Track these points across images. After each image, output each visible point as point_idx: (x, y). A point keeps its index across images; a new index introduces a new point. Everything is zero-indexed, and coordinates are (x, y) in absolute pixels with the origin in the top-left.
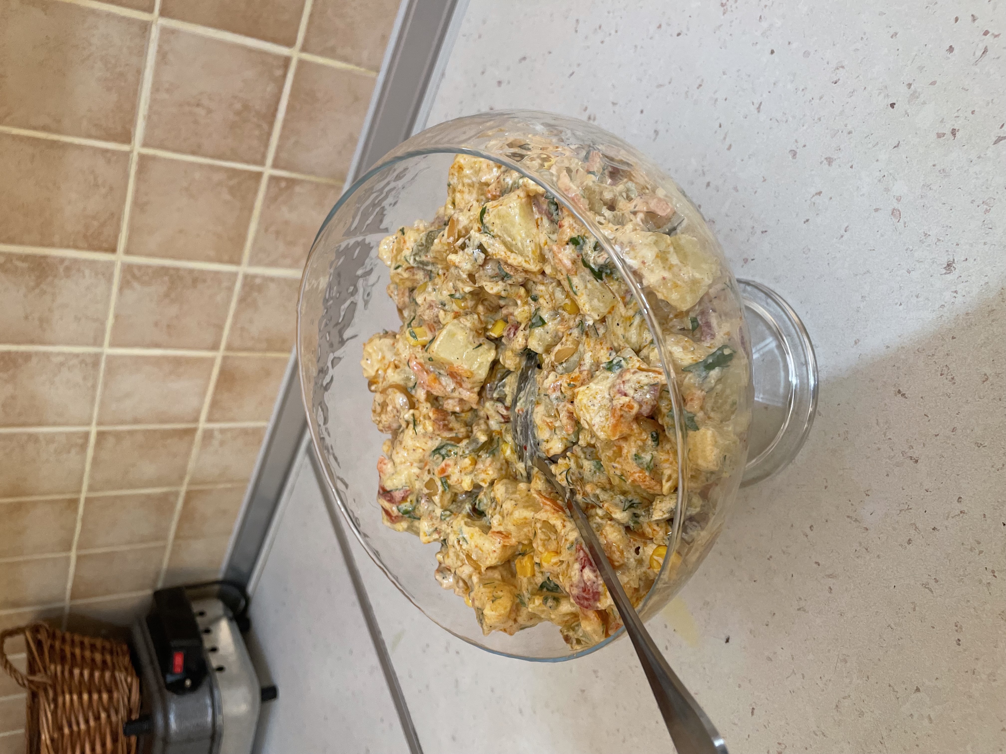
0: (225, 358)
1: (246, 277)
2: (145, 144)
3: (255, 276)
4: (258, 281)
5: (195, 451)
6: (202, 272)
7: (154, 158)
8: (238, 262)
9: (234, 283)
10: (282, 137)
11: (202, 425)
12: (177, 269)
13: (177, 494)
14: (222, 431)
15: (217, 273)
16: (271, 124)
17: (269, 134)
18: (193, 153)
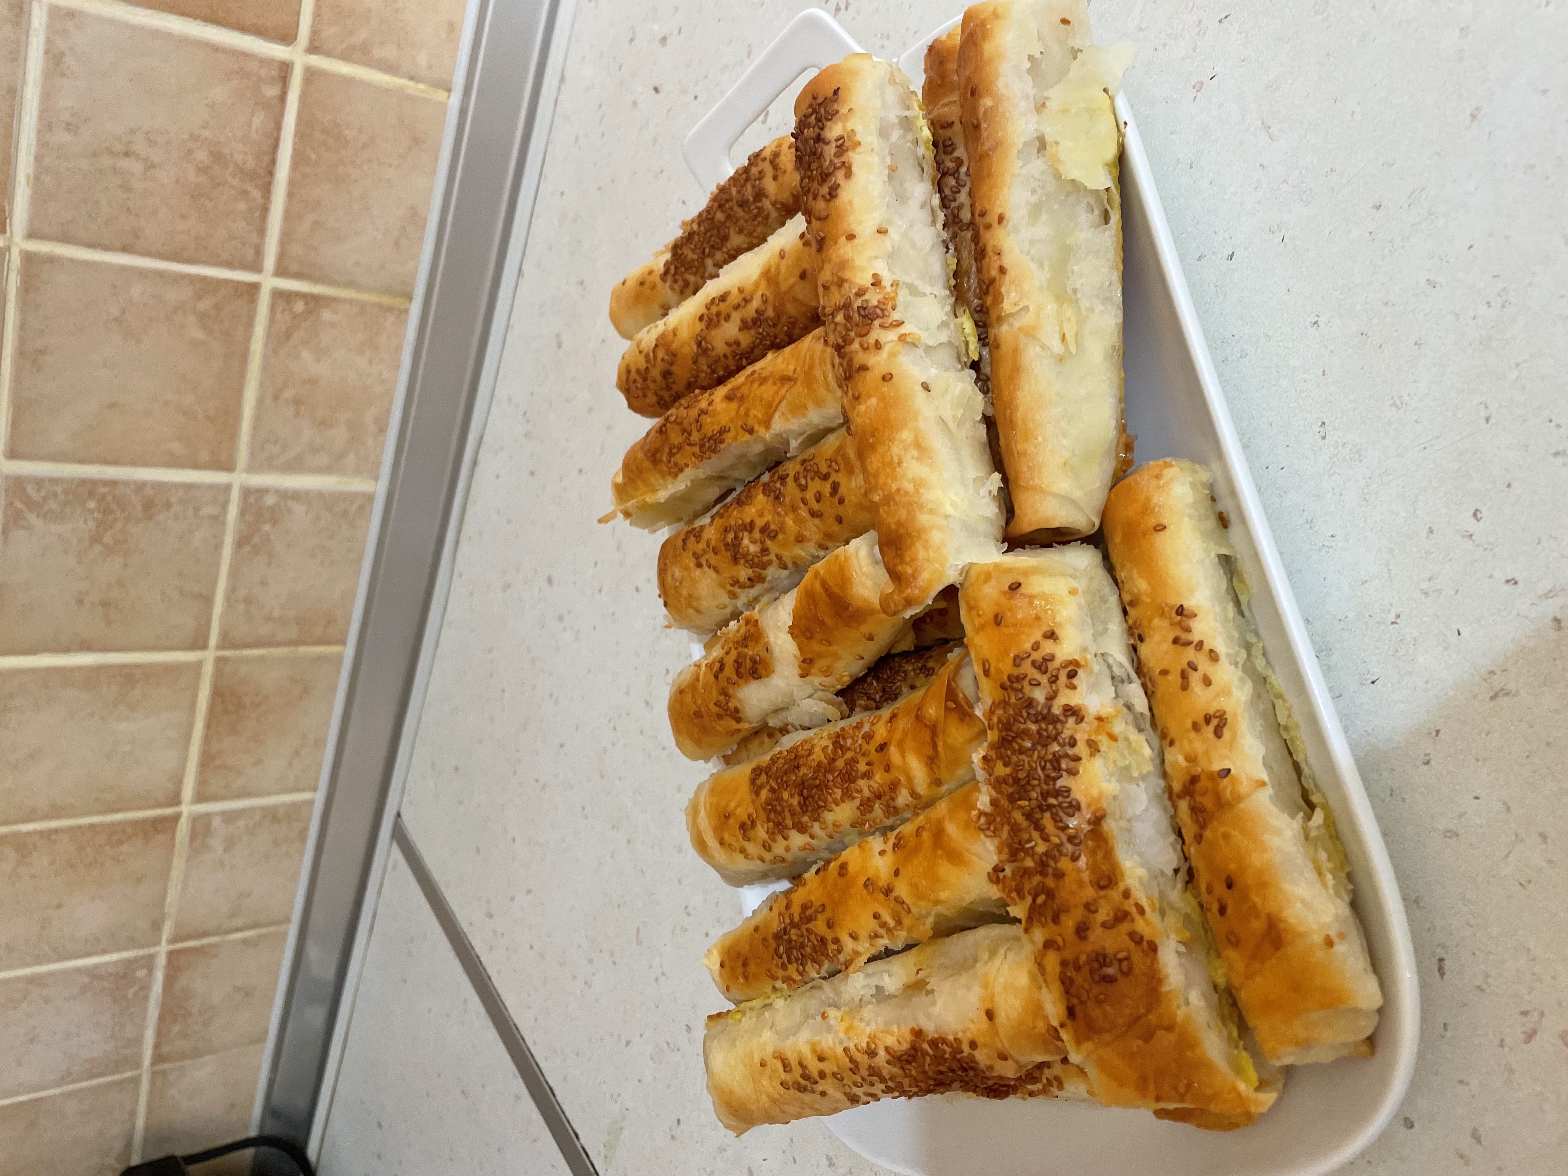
0: (220, 662)
1: (247, 492)
2: (32, 235)
3: (263, 491)
4: (270, 500)
5: (178, 864)
6: (160, 486)
7: (51, 260)
8: (229, 467)
9: (225, 505)
10: (289, 216)
11: (187, 809)
12: (113, 483)
13: (149, 962)
14: (229, 817)
15: (189, 487)
16: (267, 189)
17: (265, 210)
18: (125, 249)
